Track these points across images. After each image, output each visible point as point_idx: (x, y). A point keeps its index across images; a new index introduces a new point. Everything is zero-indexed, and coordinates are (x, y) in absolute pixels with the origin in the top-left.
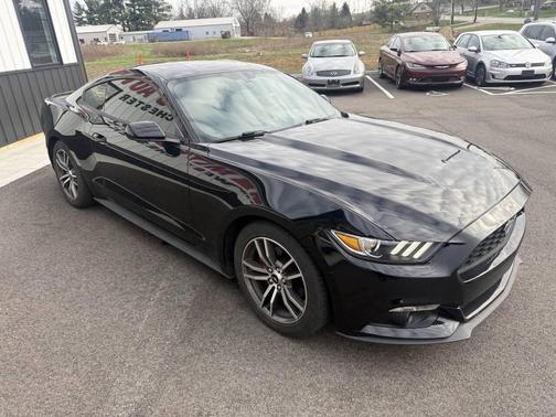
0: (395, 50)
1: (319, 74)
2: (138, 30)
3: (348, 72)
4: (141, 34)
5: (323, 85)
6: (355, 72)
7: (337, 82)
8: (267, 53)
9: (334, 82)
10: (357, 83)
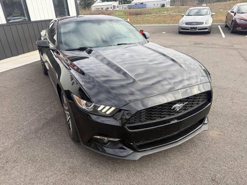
0: (233, 12)
1: (187, 24)
2: (125, 4)
3: (202, 23)
4: (126, 6)
5: (188, 29)
6: (206, 23)
7: (196, 28)
8: (174, 14)
9: (194, 28)
10: (207, 29)
